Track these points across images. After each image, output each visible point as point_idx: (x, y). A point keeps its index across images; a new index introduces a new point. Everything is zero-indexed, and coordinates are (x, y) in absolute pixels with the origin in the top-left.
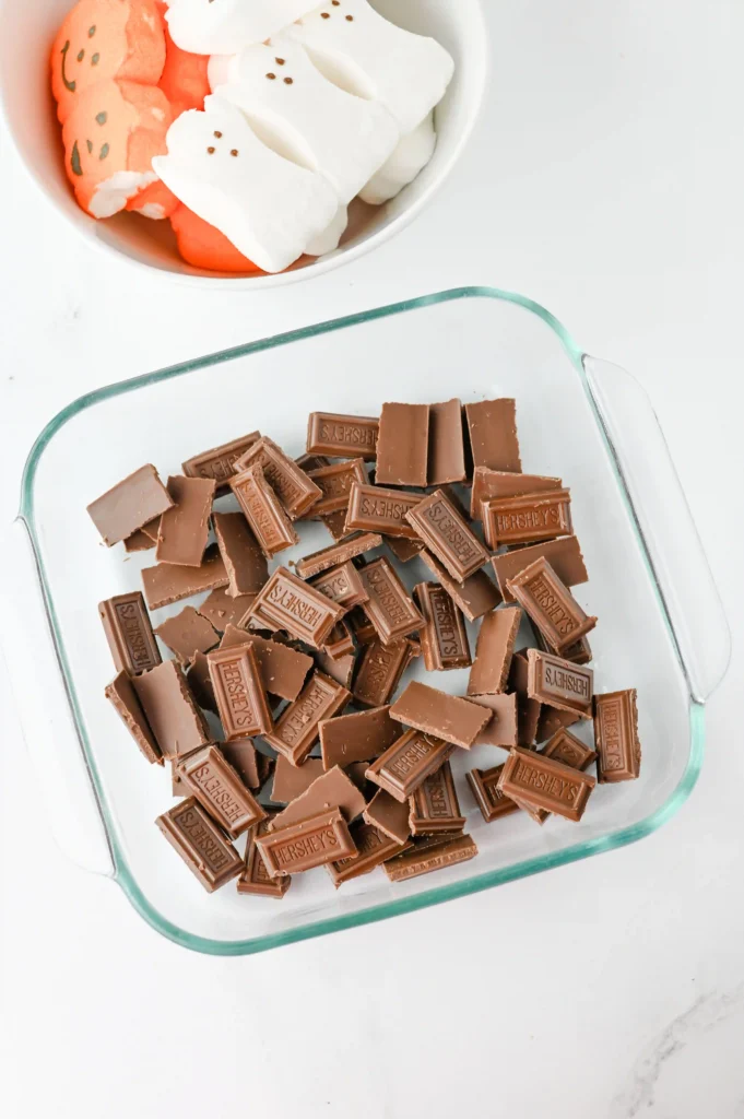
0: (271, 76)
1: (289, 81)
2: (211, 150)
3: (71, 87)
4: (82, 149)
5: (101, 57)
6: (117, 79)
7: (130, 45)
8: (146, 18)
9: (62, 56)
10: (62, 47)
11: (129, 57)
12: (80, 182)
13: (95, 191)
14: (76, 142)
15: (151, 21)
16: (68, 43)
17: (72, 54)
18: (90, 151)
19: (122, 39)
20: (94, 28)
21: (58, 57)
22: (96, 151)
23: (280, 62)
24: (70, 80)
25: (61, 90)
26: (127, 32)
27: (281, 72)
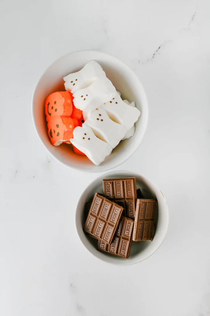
0: (98, 119)
1: (102, 120)
2: (84, 138)
3: (50, 114)
4: (53, 131)
5: (58, 110)
6: (61, 117)
7: (64, 109)
8: (68, 101)
9: (48, 106)
10: (48, 103)
11: (64, 112)
12: (52, 139)
13: (56, 142)
14: (51, 129)
15: (69, 101)
16: (49, 103)
17: (50, 107)
18: (55, 133)
19: (63, 107)
20: (55, 102)
21: (47, 106)
22: (56, 133)
23: (100, 115)
24: (50, 113)
25: (47, 114)
26: (64, 105)
27: (100, 118)
